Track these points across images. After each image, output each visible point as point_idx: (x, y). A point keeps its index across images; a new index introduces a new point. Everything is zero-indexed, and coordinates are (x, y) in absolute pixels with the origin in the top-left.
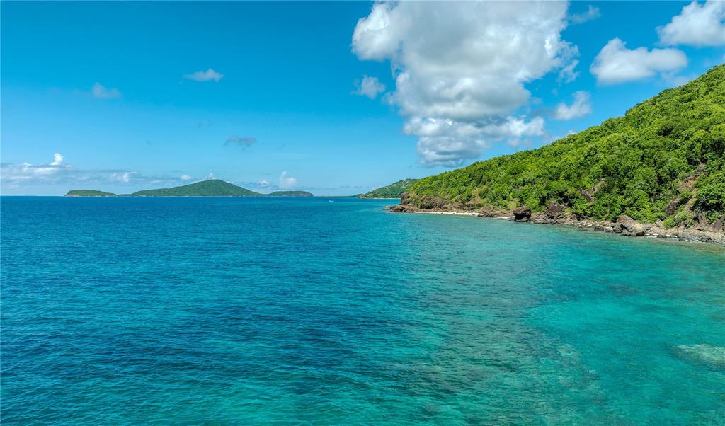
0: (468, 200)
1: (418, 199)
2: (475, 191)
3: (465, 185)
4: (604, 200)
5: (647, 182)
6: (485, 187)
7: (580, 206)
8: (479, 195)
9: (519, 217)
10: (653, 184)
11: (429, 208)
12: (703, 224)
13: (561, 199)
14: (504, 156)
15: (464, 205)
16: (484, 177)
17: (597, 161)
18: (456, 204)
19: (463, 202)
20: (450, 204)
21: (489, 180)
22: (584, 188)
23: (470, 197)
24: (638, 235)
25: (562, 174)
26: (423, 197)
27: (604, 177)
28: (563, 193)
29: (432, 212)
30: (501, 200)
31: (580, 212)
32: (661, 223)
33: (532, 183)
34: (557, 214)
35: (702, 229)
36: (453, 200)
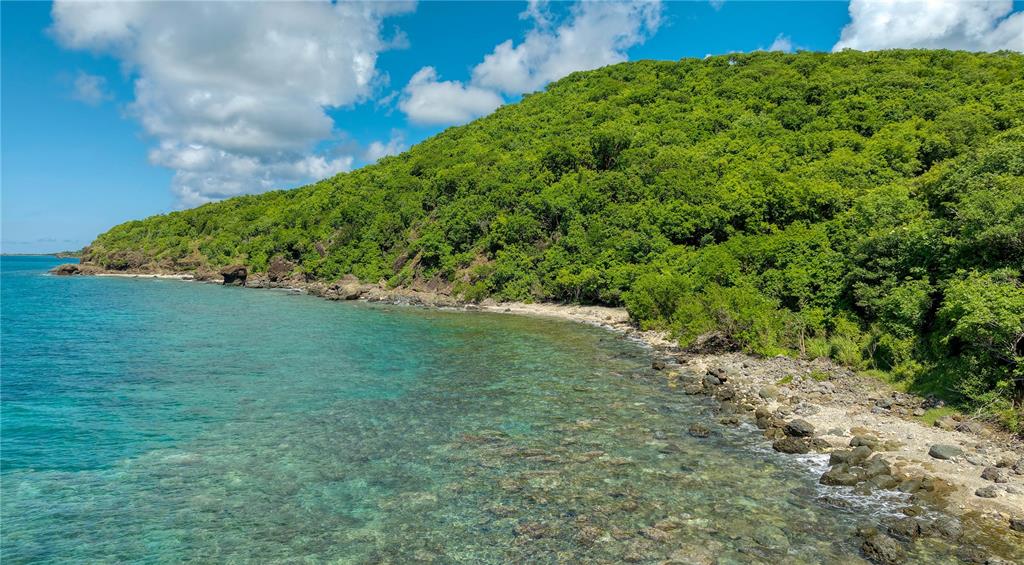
0: (181, 256)
1: (104, 255)
2: (193, 244)
3: (179, 234)
4: (338, 256)
5: (382, 231)
6: (209, 238)
7: (310, 263)
8: (199, 249)
9: (229, 279)
10: (387, 234)
11: (123, 268)
12: (417, 284)
13: (290, 254)
14: (248, 196)
15: (175, 265)
16: (209, 223)
17: (338, 204)
18: (164, 263)
19: (174, 260)
20: (154, 262)
21: (216, 229)
22: (319, 238)
23: (184, 251)
24: (348, 298)
25: (299, 221)
26: (114, 251)
27: (342, 225)
28: (292, 245)
29: (124, 274)
30: (222, 256)
31: (309, 271)
32: (383, 283)
33: (266, 232)
34: (282, 274)
35: (417, 288)
36: (159, 256)
